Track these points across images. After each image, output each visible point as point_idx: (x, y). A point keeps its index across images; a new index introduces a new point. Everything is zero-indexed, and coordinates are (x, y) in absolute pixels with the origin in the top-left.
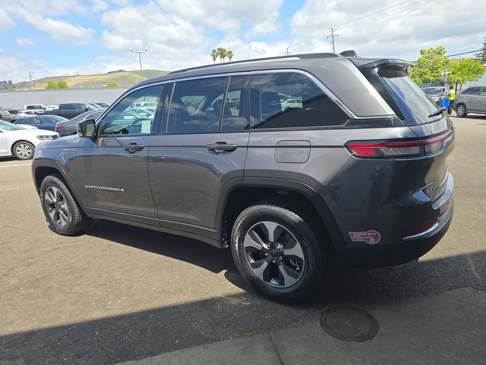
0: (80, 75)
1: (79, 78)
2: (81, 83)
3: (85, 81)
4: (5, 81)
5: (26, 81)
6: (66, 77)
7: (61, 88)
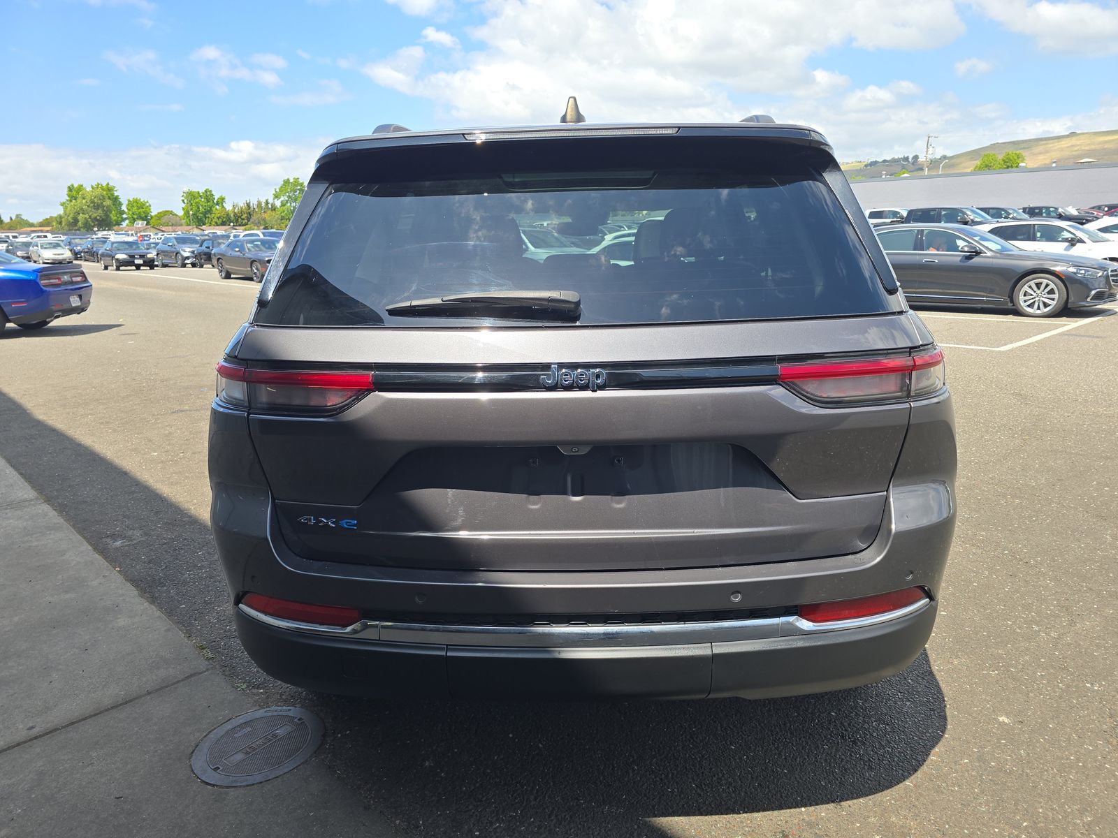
0: (1079, 134)
1: (1074, 141)
2: (1074, 153)
3: (1086, 148)
4: (906, 156)
5: (948, 155)
6: (1041, 139)
7: (1008, 167)
